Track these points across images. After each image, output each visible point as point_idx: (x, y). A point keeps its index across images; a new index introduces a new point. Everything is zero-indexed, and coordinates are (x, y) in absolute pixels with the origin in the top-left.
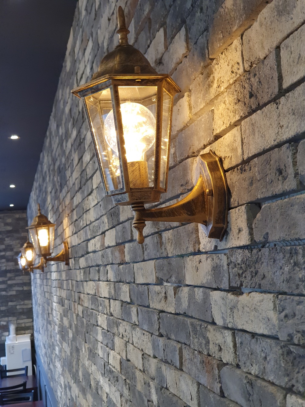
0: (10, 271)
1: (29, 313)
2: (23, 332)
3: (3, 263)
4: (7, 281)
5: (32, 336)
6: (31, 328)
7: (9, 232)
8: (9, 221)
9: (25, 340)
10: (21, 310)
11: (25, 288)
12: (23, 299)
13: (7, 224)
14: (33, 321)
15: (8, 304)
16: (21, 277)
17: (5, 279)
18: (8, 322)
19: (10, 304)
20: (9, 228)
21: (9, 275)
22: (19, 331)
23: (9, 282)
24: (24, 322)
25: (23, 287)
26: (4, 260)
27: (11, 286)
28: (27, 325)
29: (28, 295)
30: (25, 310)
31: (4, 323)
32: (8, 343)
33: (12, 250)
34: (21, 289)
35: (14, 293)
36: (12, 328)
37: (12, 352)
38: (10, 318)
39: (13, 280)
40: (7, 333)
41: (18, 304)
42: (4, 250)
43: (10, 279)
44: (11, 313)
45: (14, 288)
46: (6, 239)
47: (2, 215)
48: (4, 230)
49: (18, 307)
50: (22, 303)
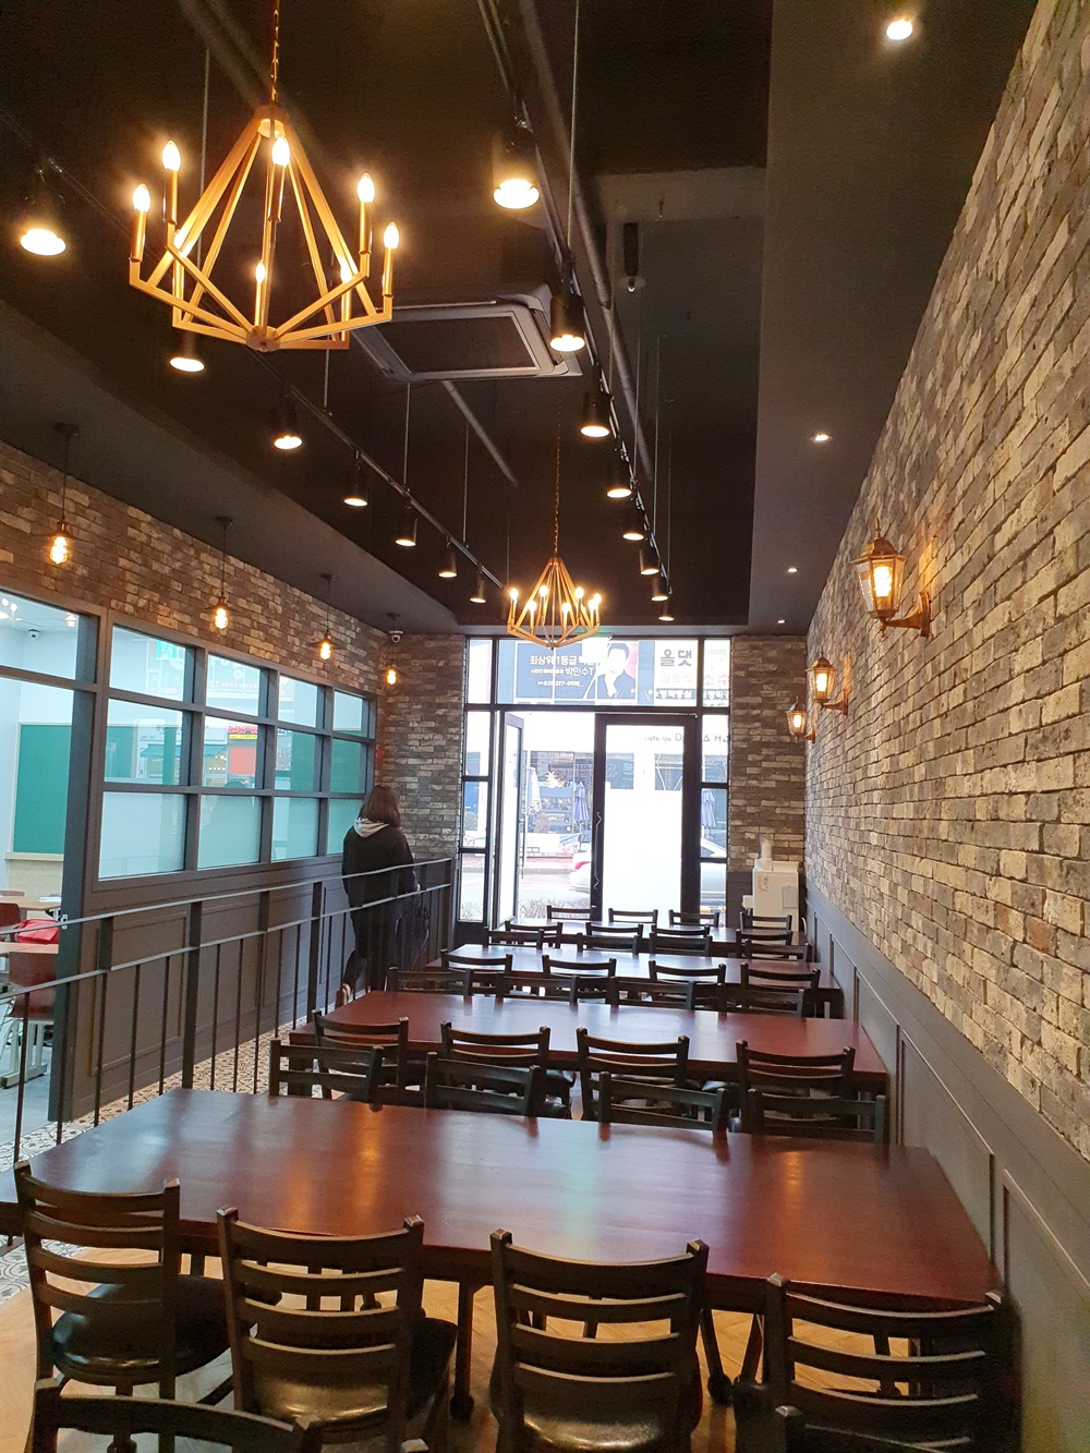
0: (767, 745)
1: (798, 824)
2: (785, 857)
3: (756, 728)
4: (760, 761)
5: (802, 865)
6: (801, 852)
7: (770, 673)
8: (773, 653)
9: (789, 869)
10: (783, 818)
11: (794, 779)
12: (787, 799)
13: (769, 660)
14: (804, 839)
15: (760, 803)
16: (787, 758)
17: (758, 758)
18: (758, 835)
19: (764, 803)
20: (772, 667)
21: (765, 751)
22: (778, 852)
23: (764, 764)
24: (790, 839)
25: (789, 776)
26: (757, 724)
27: (768, 771)
28: (794, 845)
29: (799, 791)
30: (791, 818)
31: (753, 837)
32: (757, 869)
33: (773, 707)
34: (785, 778)
35: (773, 784)
36: (766, 846)
37: (764, 888)
38: (763, 829)
39: (772, 761)
41: (778, 805)
42: (759, 706)
43: (767, 758)
44: (765, 819)
45: (773, 776)
46: (765, 686)
47: (761, 643)
48: (761, 670)
49: (778, 811)
50: (787, 804)
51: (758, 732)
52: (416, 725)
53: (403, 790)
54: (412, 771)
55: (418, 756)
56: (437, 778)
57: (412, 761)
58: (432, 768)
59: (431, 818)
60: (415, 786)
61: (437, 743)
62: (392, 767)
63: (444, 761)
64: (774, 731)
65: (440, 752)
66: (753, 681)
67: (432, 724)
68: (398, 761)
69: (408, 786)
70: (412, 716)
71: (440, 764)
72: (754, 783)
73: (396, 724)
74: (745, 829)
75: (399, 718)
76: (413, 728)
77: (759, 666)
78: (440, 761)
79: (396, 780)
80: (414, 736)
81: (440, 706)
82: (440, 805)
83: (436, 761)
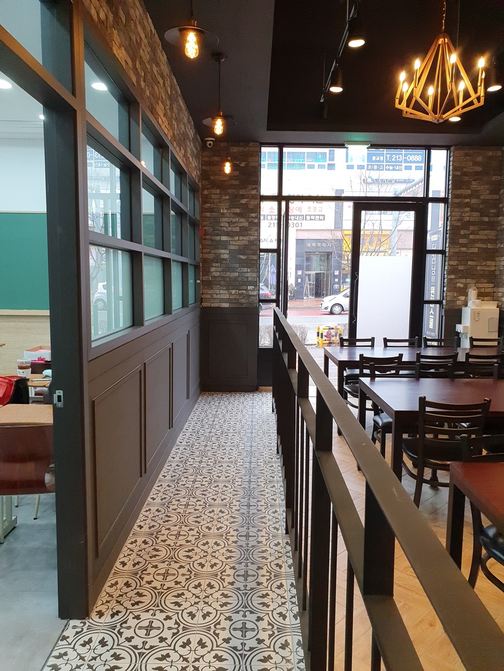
1: (492, 276)
2: (487, 298)
3: (467, 212)
4: (469, 235)
6: (492, 294)
7: (477, 173)
8: (480, 159)
9: (491, 307)
10: (481, 273)
11: (490, 246)
12: (486, 259)
13: (476, 164)
14: (495, 286)
15: (467, 263)
16: (486, 232)
17: (467, 232)
18: (466, 285)
19: (470, 263)
20: (479, 169)
21: (472, 228)
22: (481, 295)
23: (471, 237)
24: (487, 287)
25: (487, 244)
26: (468, 209)
27: (473, 242)
28: (487, 290)
29: (494, 255)
30: (486, 273)
31: (462, 286)
33: (478, 197)
34: (484, 246)
35: (476, 250)
36: (472, 293)
37: (477, 319)
38: (469, 281)
39: (476, 234)
40: (463, 298)
41: (479, 264)
42: (469, 196)
43: (473, 233)
44: (470, 274)
45: (477, 245)
46: (473, 182)
47: (471, 152)
48: (471, 170)
49: (479, 268)
50: (484, 263)
51: (468, 214)
52: (225, 211)
53: (218, 259)
54: (225, 245)
55: (228, 234)
56: (243, 250)
57: (224, 238)
58: (238, 243)
59: (240, 279)
60: (226, 256)
61: (241, 225)
62: (210, 243)
63: (246, 238)
64: (478, 214)
65: (244, 231)
66: (466, 178)
67: (238, 211)
68: (213, 238)
69: (222, 256)
70: (223, 204)
71: (244, 240)
72: (464, 249)
73: (211, 210)
74: (458, 280)
75: (212, 206)
76: (223, 214)
77: (471, 168)
78: (245, 238)
79: (213, 251)
80: (224, 219)
81: (243, 197)
82: (245, 270)
83: (241, 238)
